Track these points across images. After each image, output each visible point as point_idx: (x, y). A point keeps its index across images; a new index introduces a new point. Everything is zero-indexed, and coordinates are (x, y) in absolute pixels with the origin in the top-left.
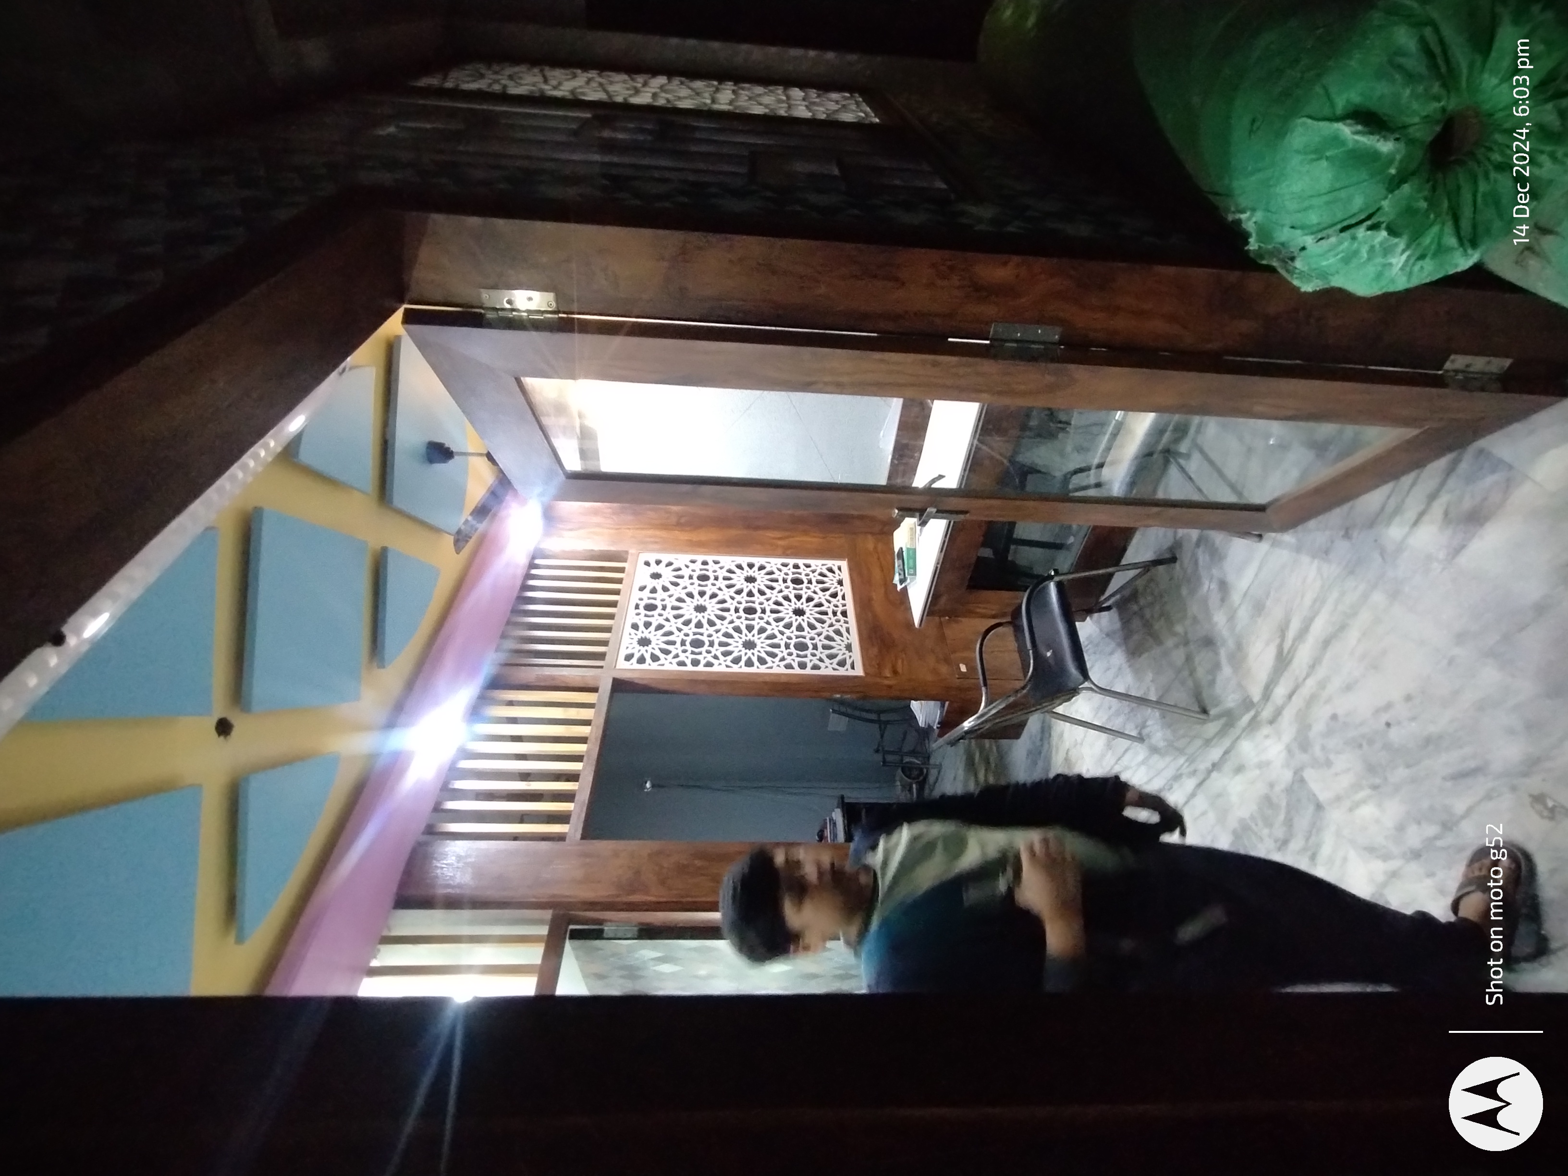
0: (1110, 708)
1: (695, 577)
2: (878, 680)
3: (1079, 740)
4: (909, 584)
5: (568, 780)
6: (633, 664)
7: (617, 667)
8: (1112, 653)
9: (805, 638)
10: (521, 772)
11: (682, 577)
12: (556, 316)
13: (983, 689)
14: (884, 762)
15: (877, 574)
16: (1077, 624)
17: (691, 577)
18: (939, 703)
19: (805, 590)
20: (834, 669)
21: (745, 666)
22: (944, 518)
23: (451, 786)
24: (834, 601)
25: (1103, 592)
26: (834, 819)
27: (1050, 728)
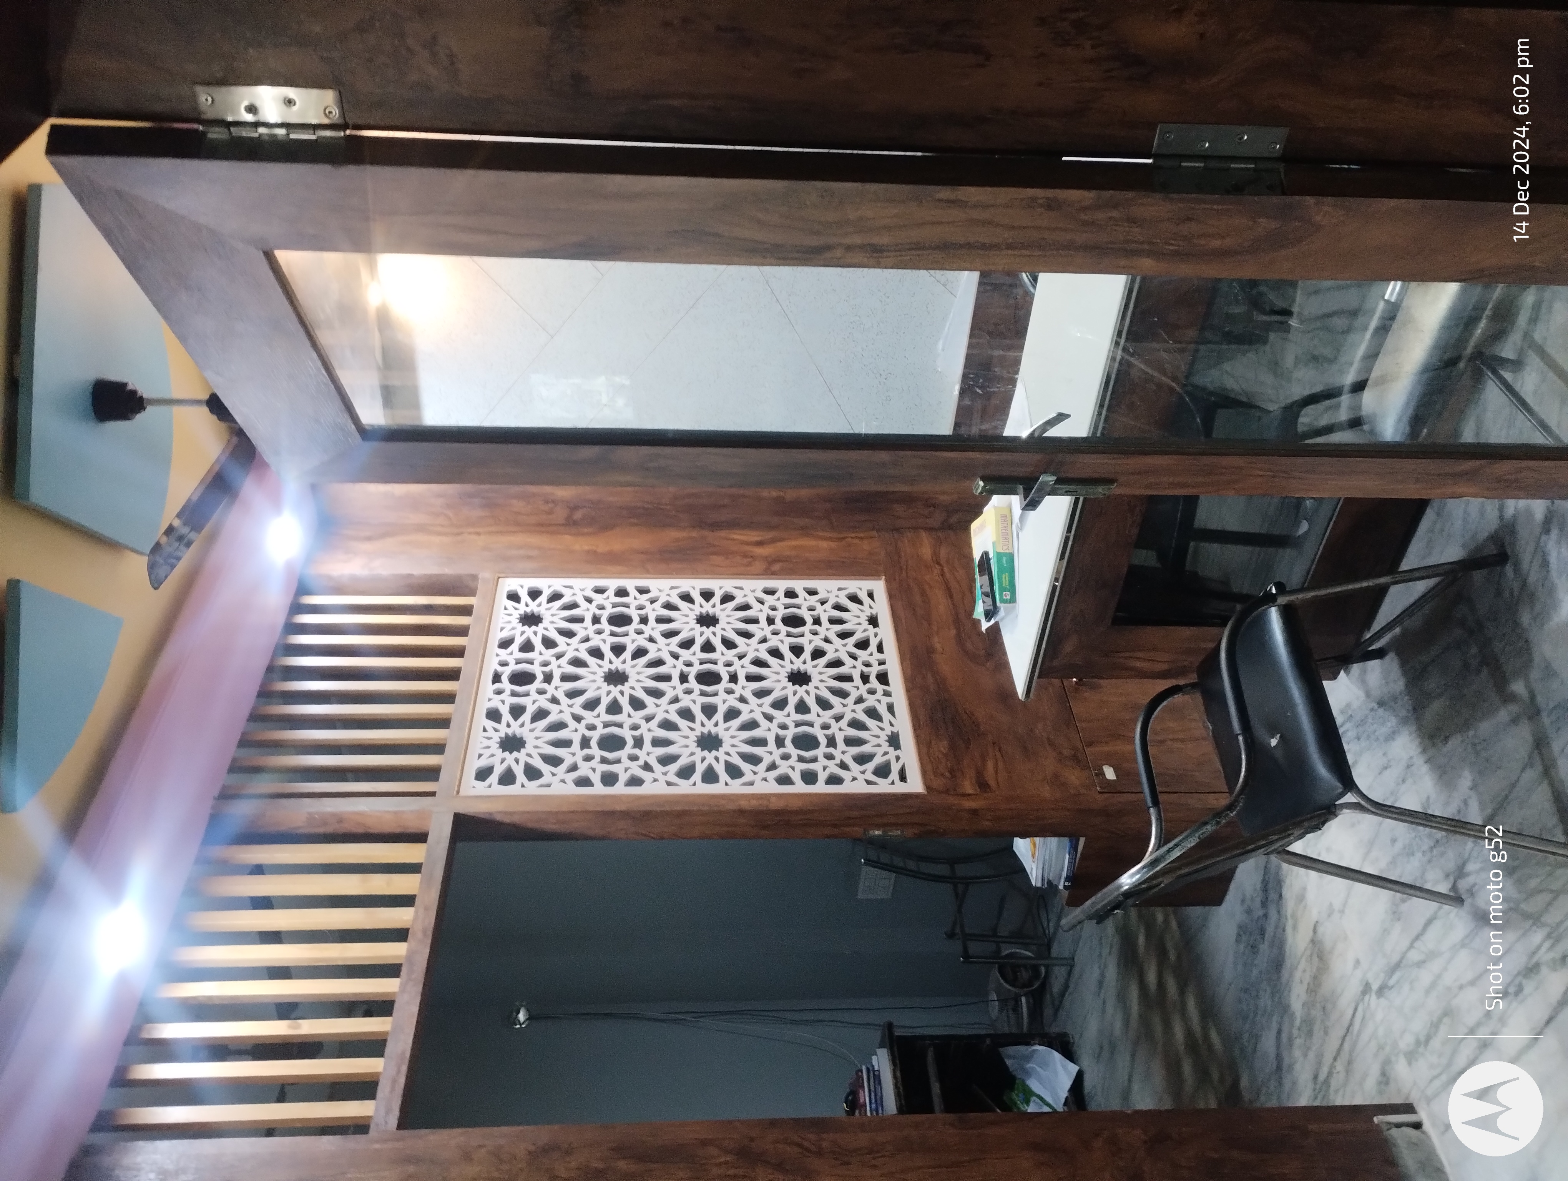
0: (1394, 841)
1: (604, 620)
2: (951, 800)
3: (1337, 905)
4: (1002, 619)
5: (368, 1014)
6: (492, 787)
7: (462, 793)
8: (1391, 736)
9: (811, 725)
10: (280, 1001)
11: (580, 620)
12: (342, 134)
13: (1152, 810)
14: (966, 956)
15: (941, 604)
16: (1325, 683)
17: (596, 620)
18: (1066, 841)
19: (808, 636)
20: (869, 782)
21: (703, 781)
22: (1067, 493)
23: (145, 1035)
24: (862, 655)
25: (1368, 625)
26: (876, 1068)
27: (1279, 883)
